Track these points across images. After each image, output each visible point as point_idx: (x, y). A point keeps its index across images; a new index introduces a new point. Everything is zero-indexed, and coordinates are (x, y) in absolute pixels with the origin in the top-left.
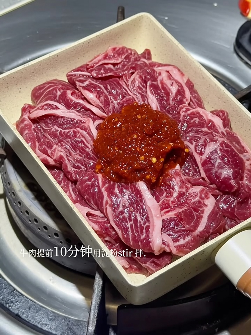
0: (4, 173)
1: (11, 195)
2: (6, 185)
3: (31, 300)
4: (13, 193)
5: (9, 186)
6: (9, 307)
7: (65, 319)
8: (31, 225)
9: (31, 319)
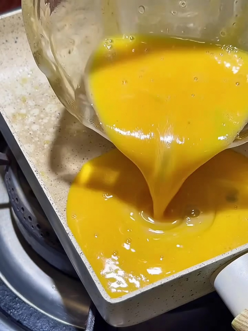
0: (9, 179)
1: (14, 201)
2: (10, 192)
3: (33, 308)
4: (17, 199)
5: (13, 192)
6: (11, 313)
7: (65, 327)
8: (34, 231)
9: (32, 325)
